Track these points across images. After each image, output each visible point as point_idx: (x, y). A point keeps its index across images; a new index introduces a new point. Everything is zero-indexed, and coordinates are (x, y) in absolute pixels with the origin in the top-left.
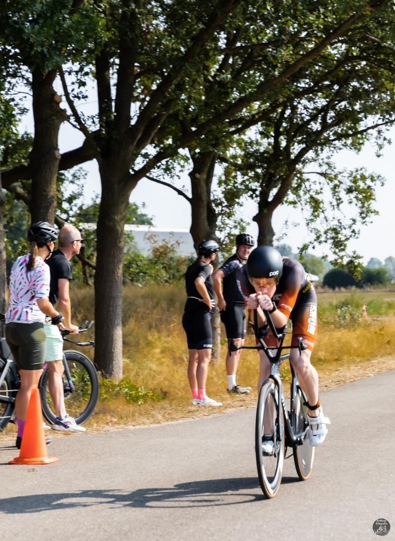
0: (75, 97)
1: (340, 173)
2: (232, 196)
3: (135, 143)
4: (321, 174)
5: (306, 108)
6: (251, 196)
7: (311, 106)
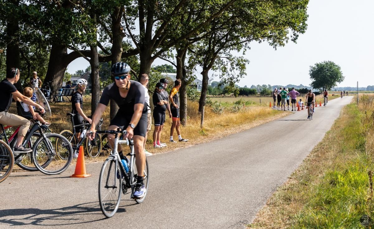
0: (130, 28)
1: (234, 58)
2: (191, 66)
3: (153, 46)
4: (227, 58)
5: (220, 34)
6: (200, 65)
7: (222, 33)
